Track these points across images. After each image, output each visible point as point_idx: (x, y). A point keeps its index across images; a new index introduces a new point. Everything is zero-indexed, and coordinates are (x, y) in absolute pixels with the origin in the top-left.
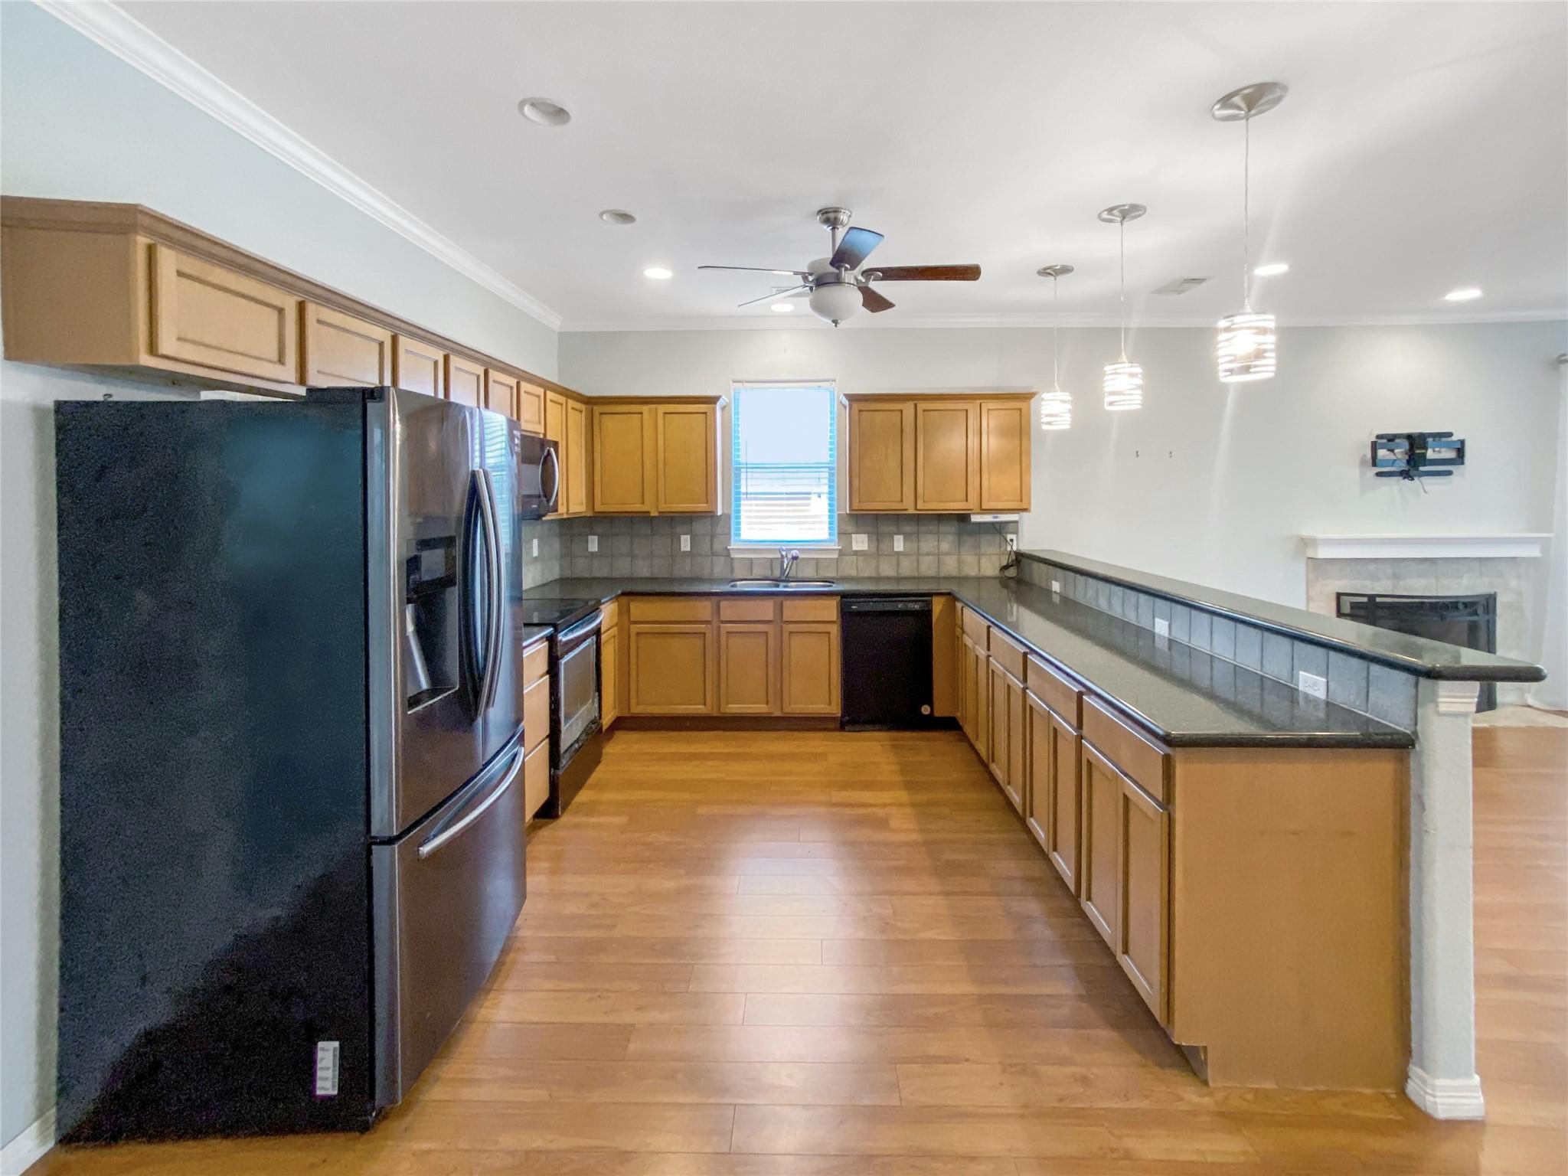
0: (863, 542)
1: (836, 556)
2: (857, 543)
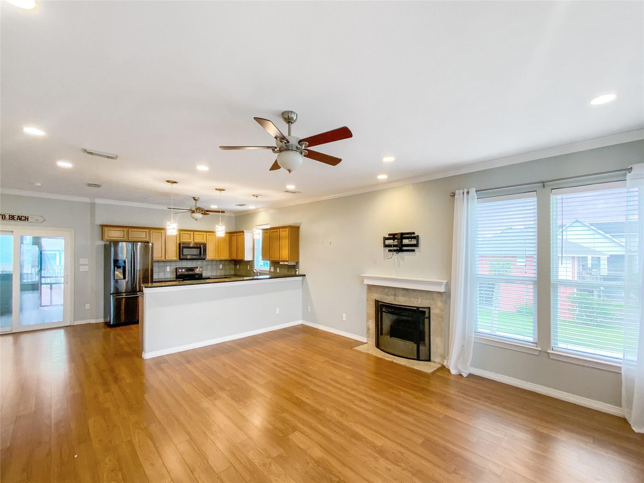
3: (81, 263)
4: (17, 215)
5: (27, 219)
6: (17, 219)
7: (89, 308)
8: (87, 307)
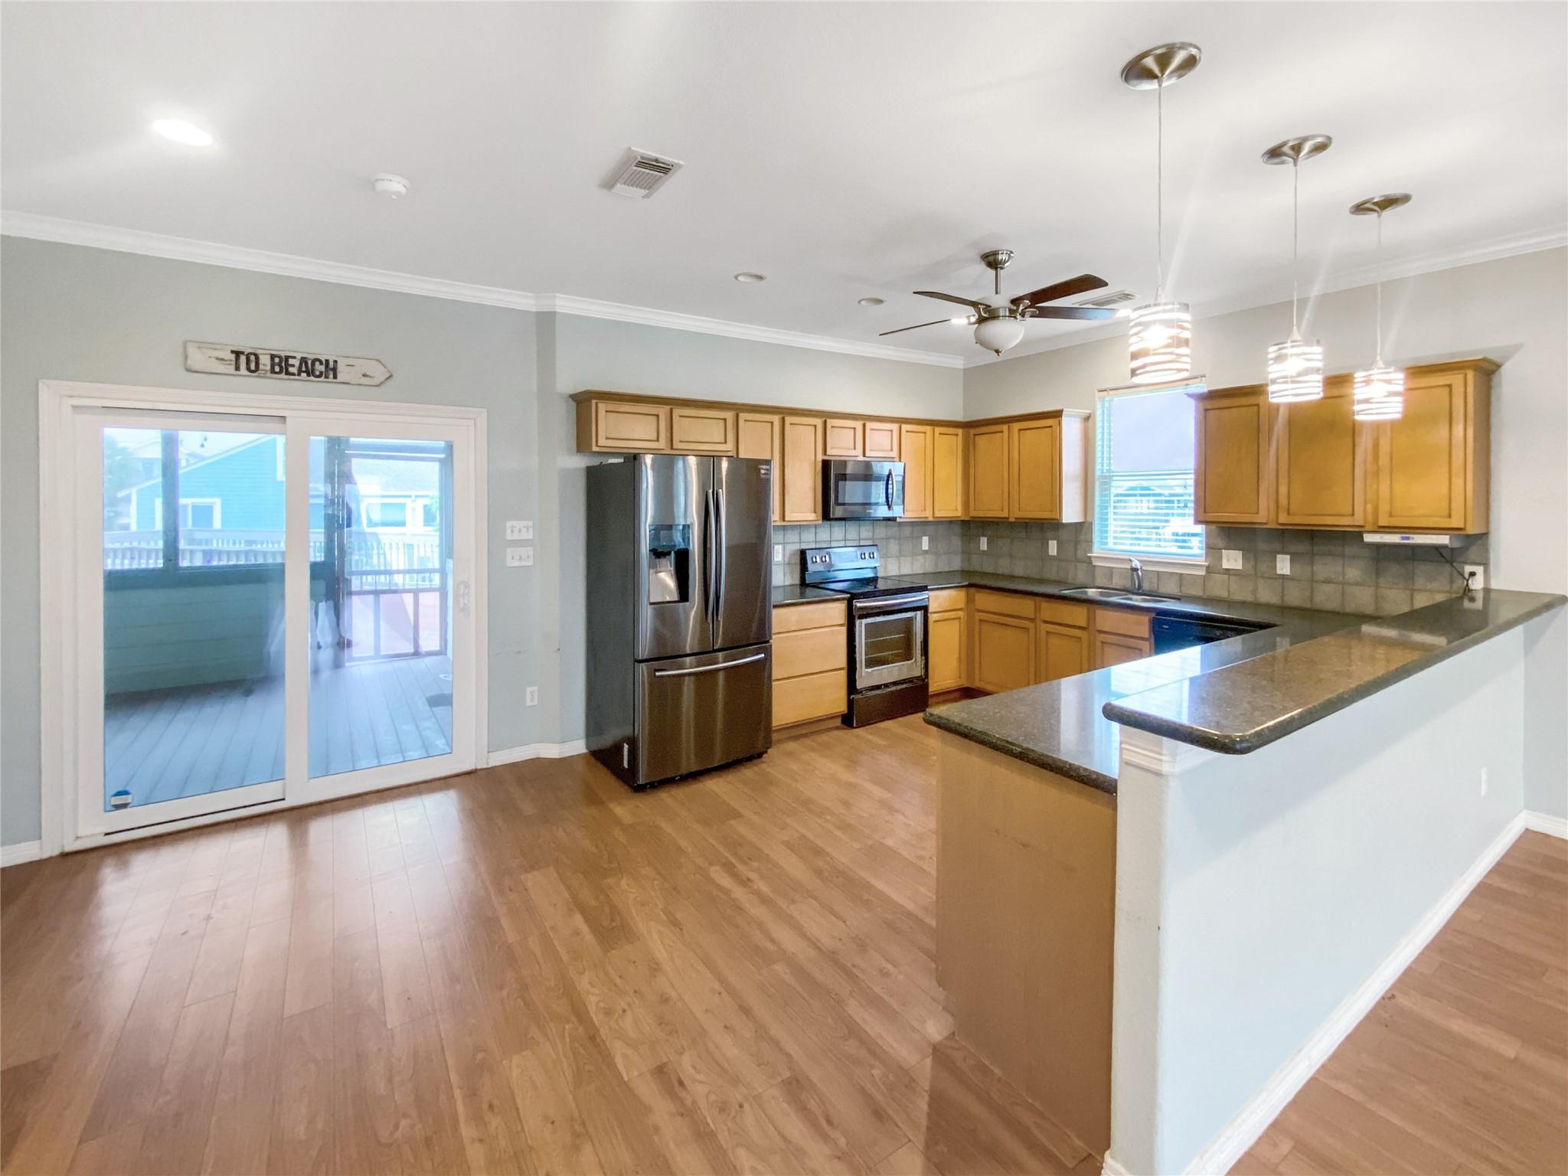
0: (1236, 560)
1: (1203, 573)
2: (1228, 560)
3: (509, 537)
4: (299, 356)
5: (331, 370)
6: (300, 372)
7: (536, 702)
8: (528, 696)
